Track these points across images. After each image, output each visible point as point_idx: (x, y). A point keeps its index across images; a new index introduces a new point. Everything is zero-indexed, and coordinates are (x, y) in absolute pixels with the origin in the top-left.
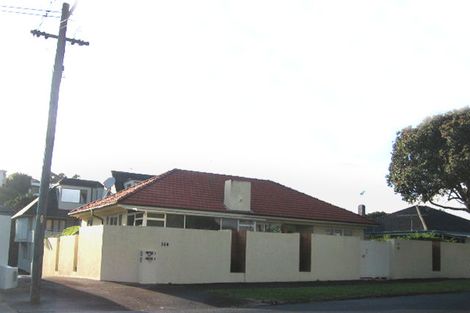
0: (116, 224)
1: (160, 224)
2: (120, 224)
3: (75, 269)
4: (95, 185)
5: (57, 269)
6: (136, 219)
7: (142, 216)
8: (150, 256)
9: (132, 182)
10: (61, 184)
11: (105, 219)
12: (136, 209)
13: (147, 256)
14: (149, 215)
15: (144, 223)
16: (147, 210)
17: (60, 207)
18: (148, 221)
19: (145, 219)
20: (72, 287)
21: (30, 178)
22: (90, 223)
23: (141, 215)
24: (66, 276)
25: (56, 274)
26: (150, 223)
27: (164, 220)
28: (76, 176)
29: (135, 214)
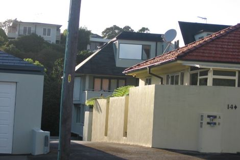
0: (177, 83)
1: (231, 83)
2: (182, 83)
3: (125, 134)
4: (157, 38)
5: (106, 135)
6: (199, 77)
7: (207, 74)
8: (212, 121)
9: (204, 35)
10: (118, 38)
11: (165, 77)
12: (198, 66)
13: (208, 120)
14: (216, 72)
15: (210, 83)
16: (212, 67)
17: (118, 64)
18: (214, 79)
19: (210, 77)
20: (114, 154)
21: (89, 33)
22: (148, 82)
23: (205, 73)
24: (115, 142)
25: (106, 140)
26: (216, 82)
27: (236, 78)
28: (144, 29)
29: (198, 71)
